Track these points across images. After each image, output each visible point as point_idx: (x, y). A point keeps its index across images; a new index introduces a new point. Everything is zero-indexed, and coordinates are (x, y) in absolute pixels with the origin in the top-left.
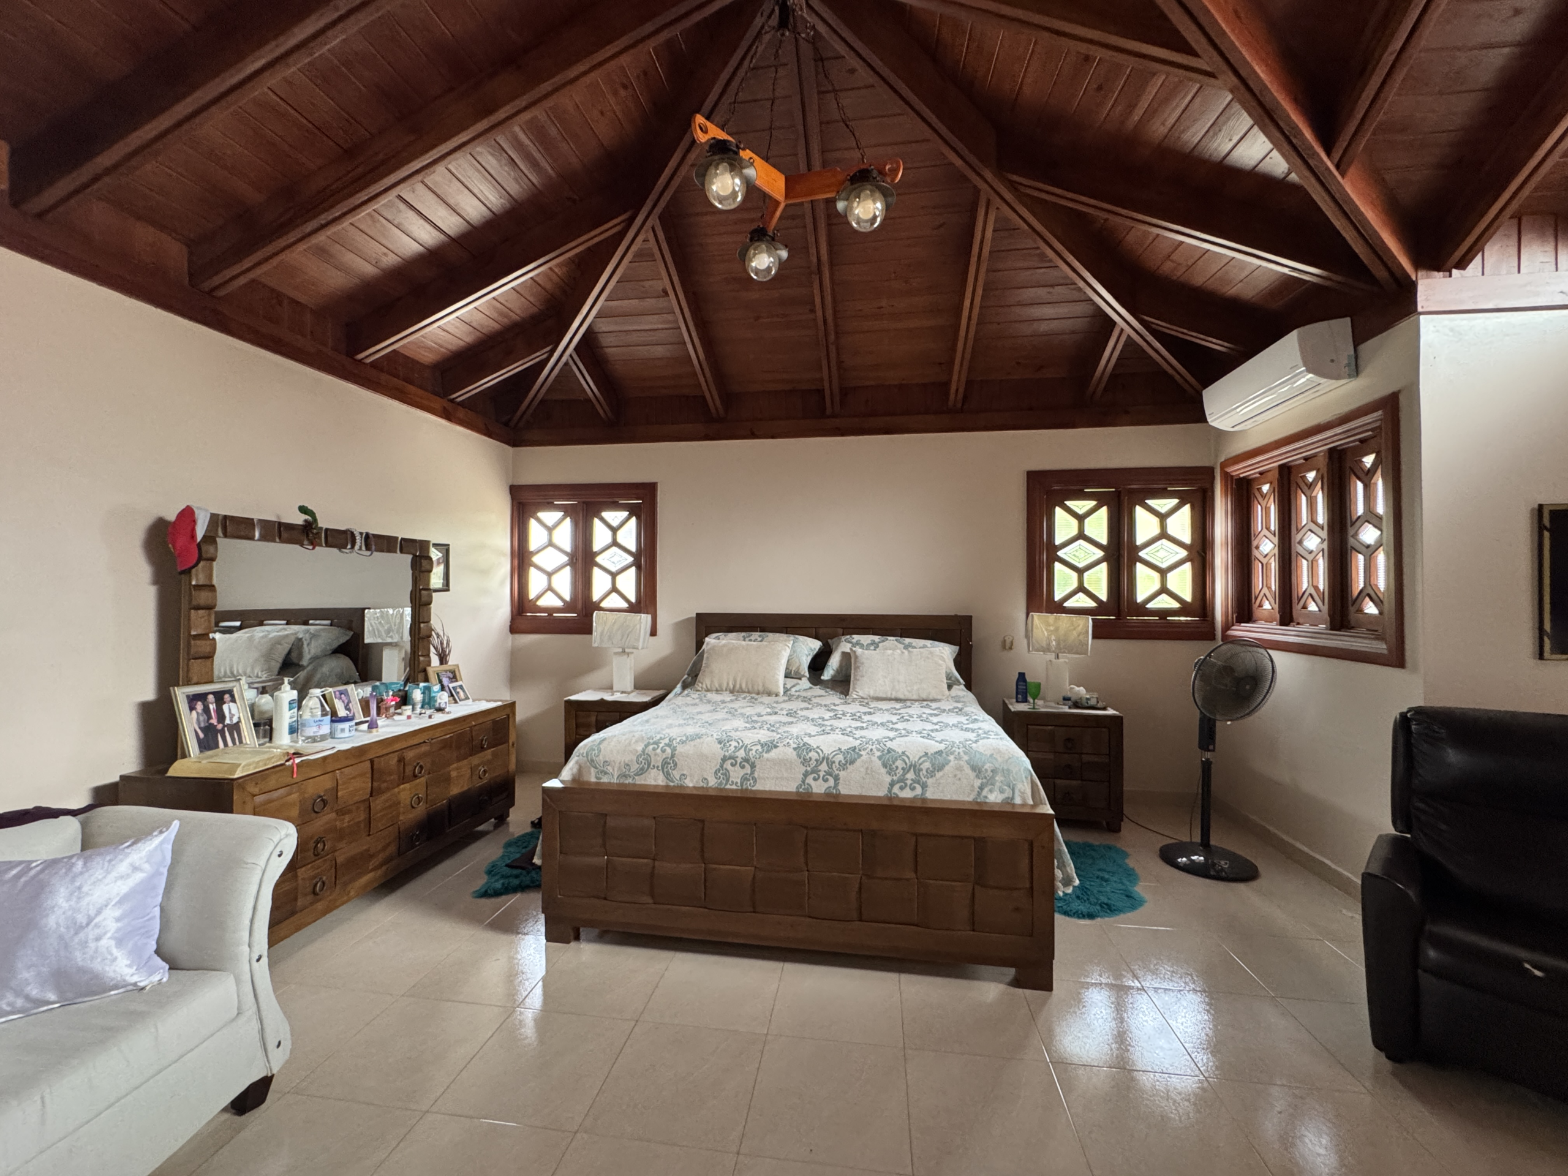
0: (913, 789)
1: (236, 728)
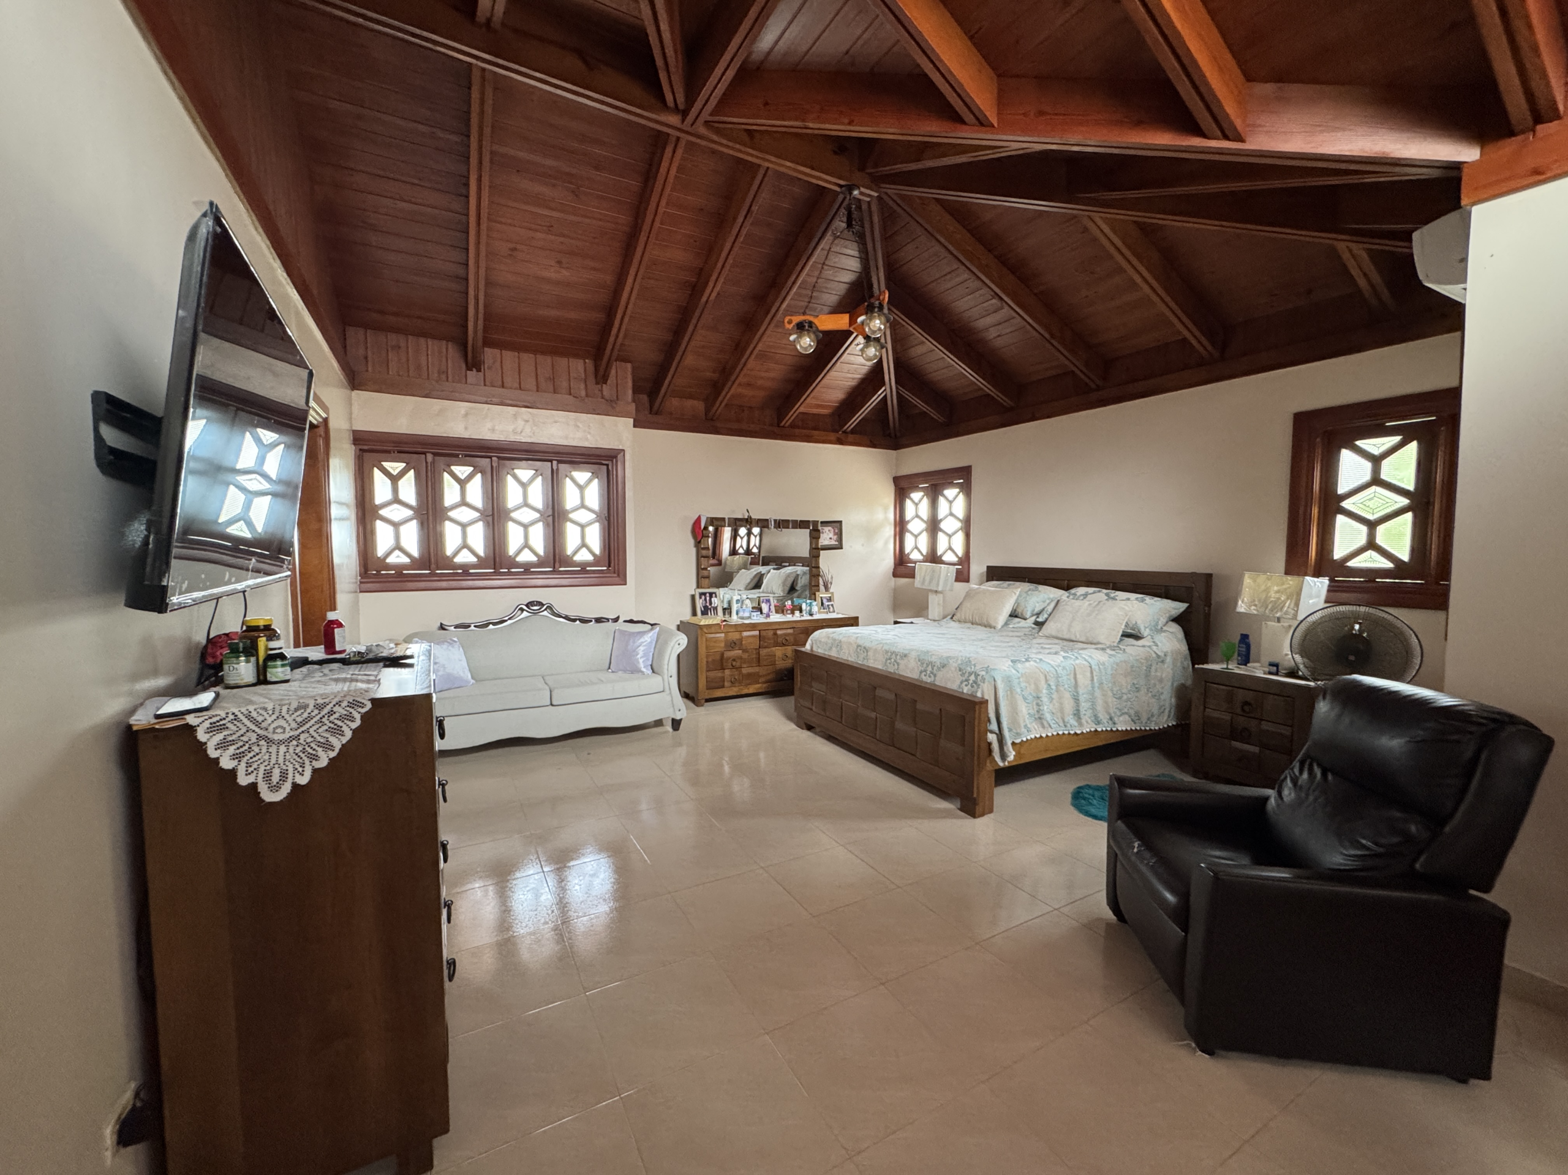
0: (930, 677)
1: (715, 608)
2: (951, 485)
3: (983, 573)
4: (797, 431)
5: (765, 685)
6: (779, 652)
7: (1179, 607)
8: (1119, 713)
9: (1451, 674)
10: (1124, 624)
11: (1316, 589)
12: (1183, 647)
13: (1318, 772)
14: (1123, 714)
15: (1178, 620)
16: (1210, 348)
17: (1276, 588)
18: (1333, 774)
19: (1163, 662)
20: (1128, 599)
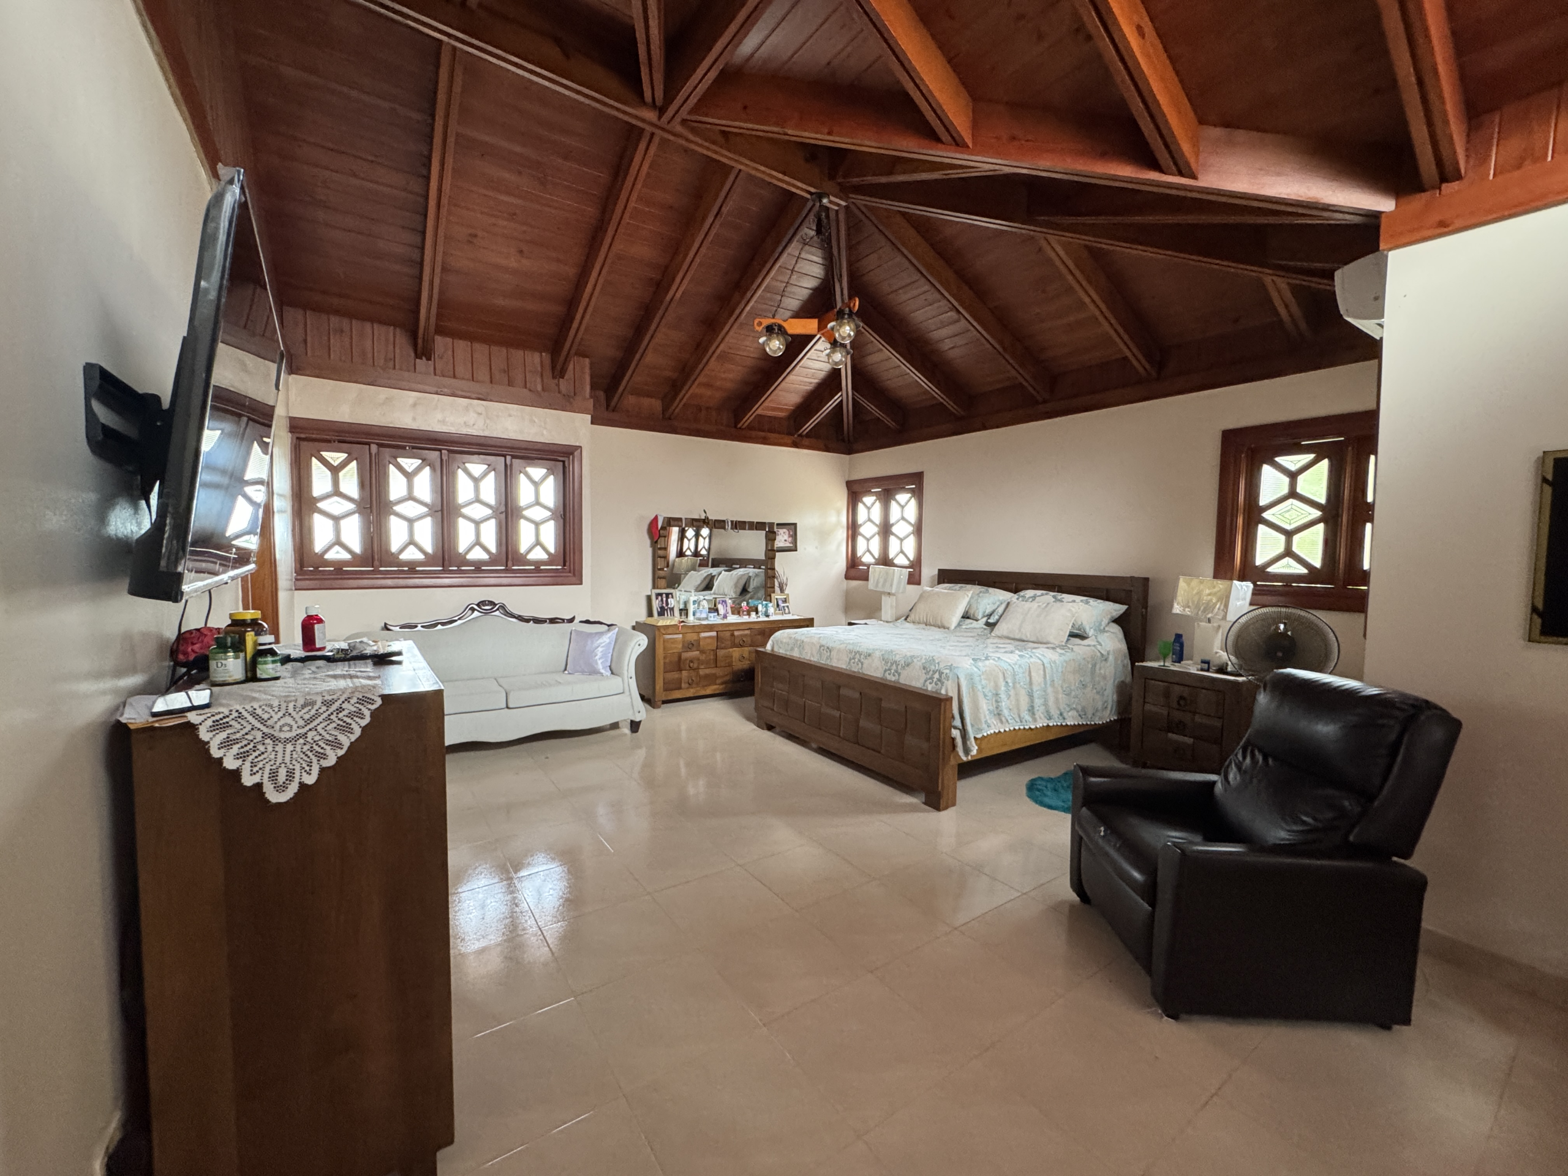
0: (894, 675)
1: (672, 609)
2: (903, 489)
3: (933, 576)
4: (754, 433)
5: (721, 687)
6: (736, 653)
7: (1118, 609)
8: (1068, 709)
9: (1369, 666)
10: (1071, 624)
11: (1242, 591)
12: (1123, 646)
13: (1260, 758)
14: (1071, 709)
15: (1118, 621)
16: (1148, 366)
17: (1208, 591)
18: (1275, 759)
19: (1106, 660)
20: (1074, 601)
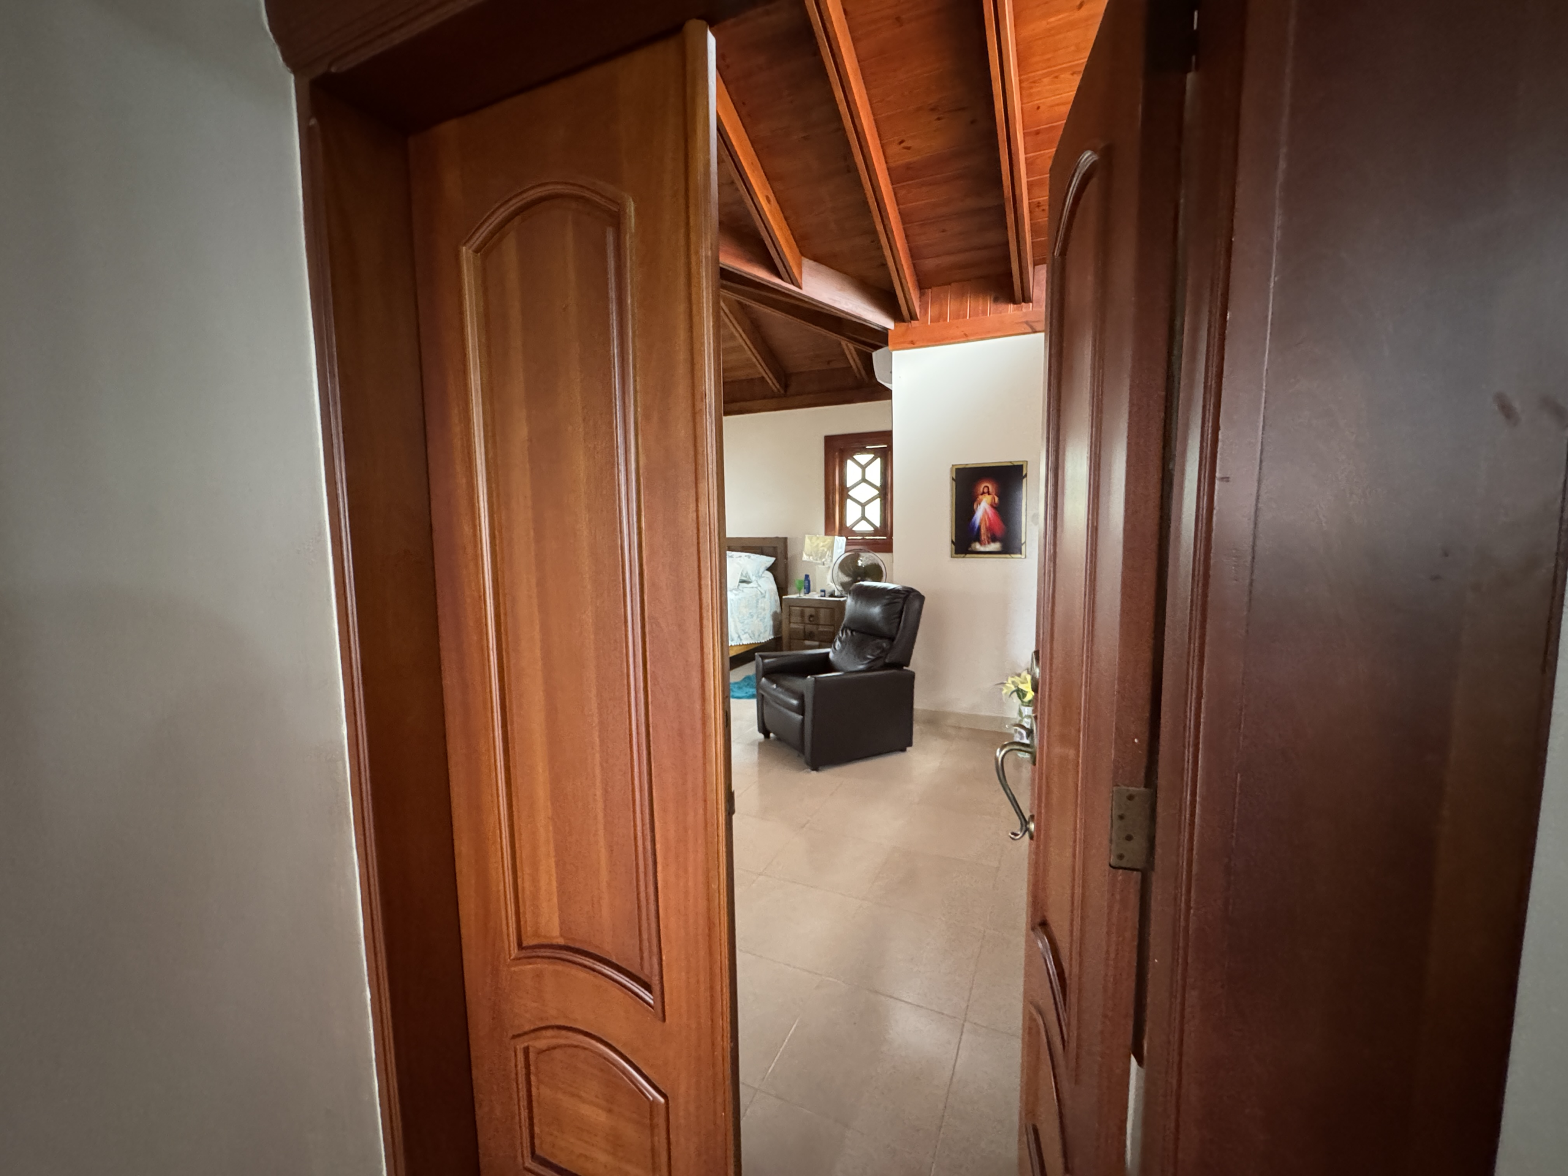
7: (770, 560)
10: (740, 574)
11: (840, 542)
12: (774, 587)
13: (849, 632)
14: (745, 633)
15: (771, 569)
16: (778, 387)
17: (821, 544)
18: (857, 631)
19: (764, 597)
20: (740, 557)
